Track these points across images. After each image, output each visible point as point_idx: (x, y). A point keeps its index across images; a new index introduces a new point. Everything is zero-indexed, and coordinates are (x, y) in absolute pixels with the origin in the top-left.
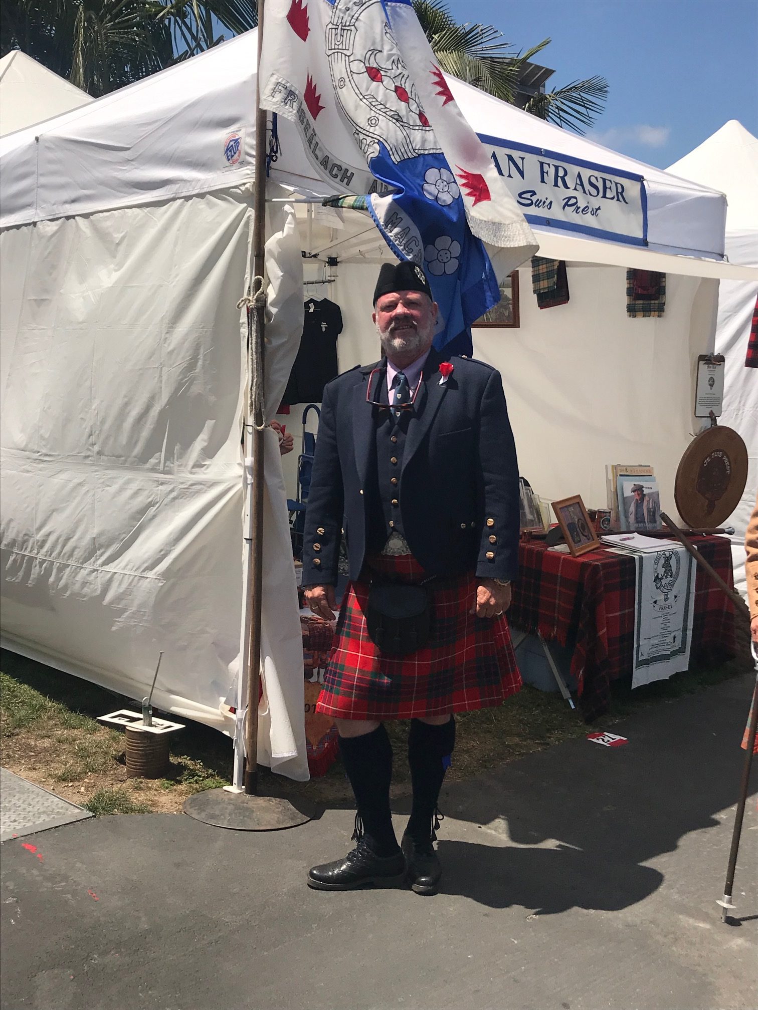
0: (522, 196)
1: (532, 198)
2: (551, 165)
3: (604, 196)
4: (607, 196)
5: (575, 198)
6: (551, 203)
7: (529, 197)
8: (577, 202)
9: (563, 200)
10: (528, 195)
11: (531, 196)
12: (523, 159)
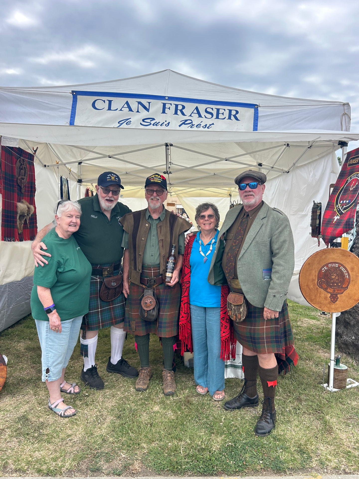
0: (145, 121)
1: (151, 122)
2: (172, 104)
3: (217, 117)
4: (219, 118)
5: (191, 120)
6: (169, 123)
7: (150, 122)
8: (192, 122)
9: (181, 121)
10: (149, 121)
11: (151, 121)
12: (149, 103)
